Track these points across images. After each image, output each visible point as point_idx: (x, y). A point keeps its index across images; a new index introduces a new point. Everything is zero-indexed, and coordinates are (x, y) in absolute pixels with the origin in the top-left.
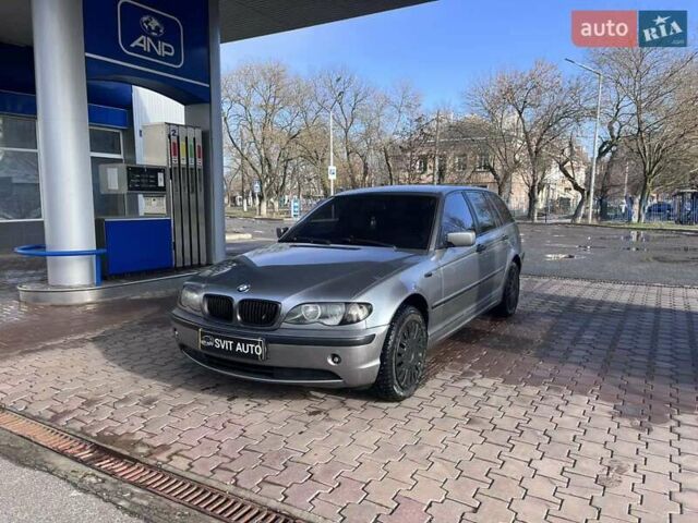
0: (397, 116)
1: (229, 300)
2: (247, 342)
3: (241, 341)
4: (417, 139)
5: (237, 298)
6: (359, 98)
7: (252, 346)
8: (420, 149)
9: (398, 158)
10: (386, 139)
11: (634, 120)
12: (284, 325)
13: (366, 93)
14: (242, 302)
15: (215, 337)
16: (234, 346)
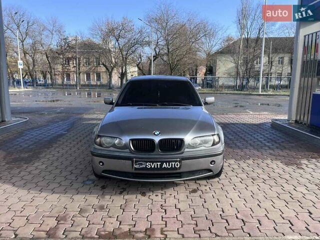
0: (51, 35)
1: (152, 141)
2: (169, 162)
3: (166, 162)
4: (65, 49)
5: (157, 139)
6: (30, 24)
7: (173, 163)
8: (67, 54)
9: (54, 58)
10: (46, 48)
11: (165, 48)
12: (186, 150)
13: (34, 22)
14: (161, 141)
15: (147, 162)
16: (161, 165)
